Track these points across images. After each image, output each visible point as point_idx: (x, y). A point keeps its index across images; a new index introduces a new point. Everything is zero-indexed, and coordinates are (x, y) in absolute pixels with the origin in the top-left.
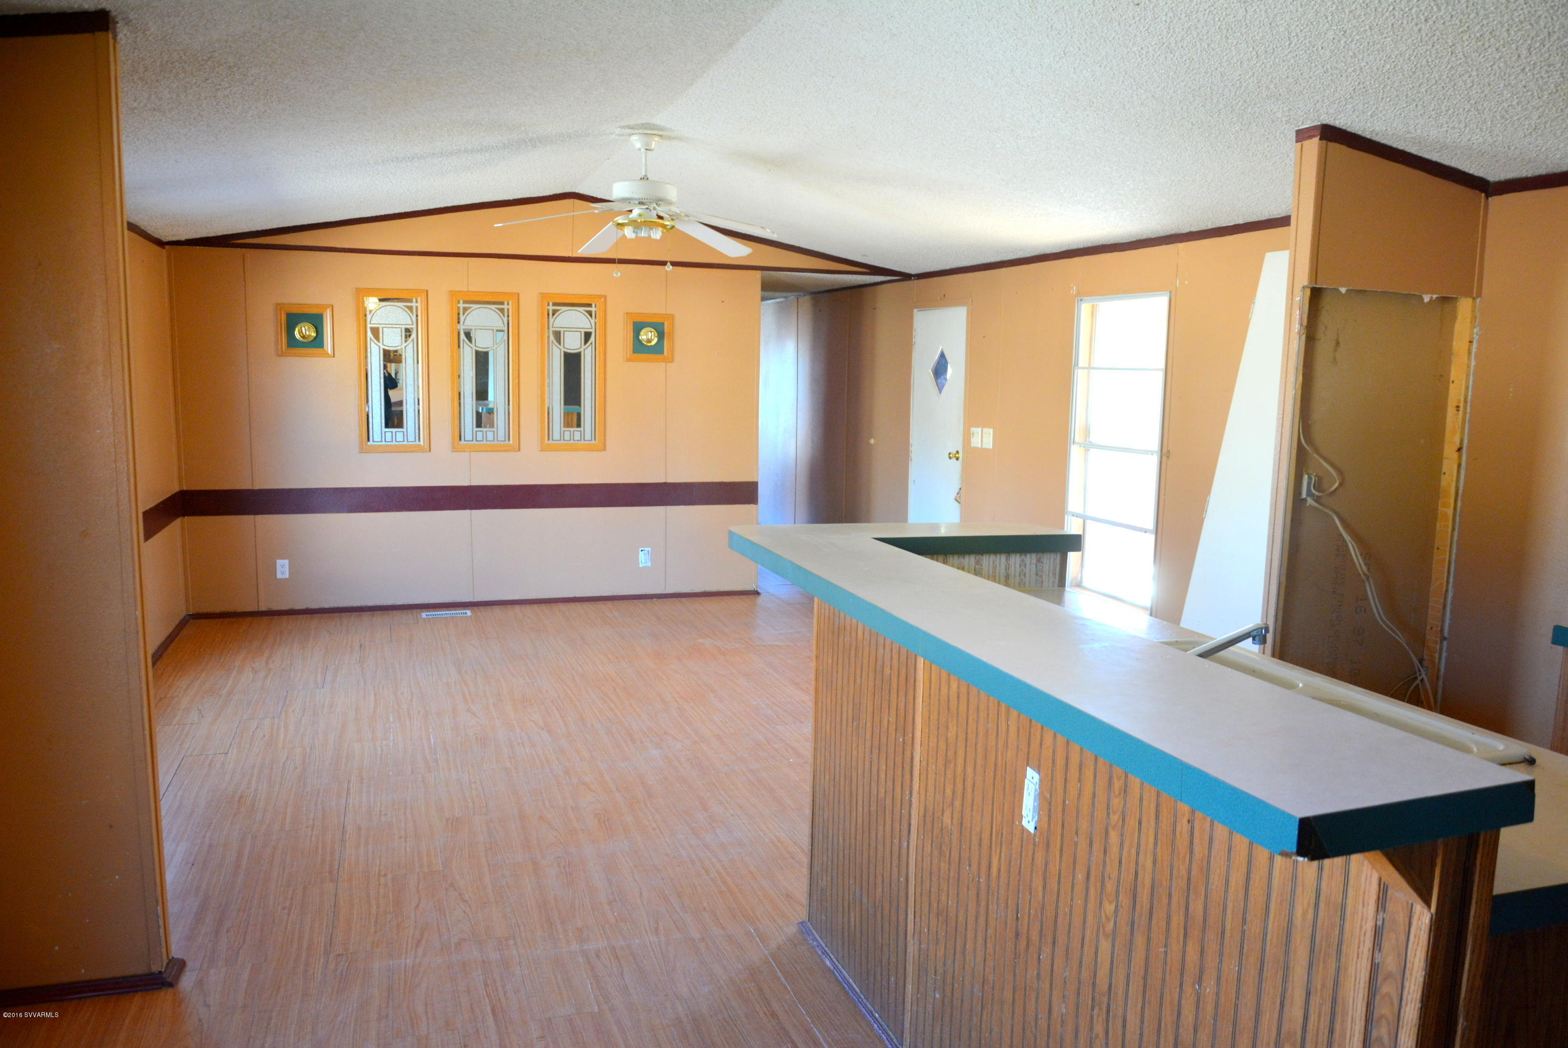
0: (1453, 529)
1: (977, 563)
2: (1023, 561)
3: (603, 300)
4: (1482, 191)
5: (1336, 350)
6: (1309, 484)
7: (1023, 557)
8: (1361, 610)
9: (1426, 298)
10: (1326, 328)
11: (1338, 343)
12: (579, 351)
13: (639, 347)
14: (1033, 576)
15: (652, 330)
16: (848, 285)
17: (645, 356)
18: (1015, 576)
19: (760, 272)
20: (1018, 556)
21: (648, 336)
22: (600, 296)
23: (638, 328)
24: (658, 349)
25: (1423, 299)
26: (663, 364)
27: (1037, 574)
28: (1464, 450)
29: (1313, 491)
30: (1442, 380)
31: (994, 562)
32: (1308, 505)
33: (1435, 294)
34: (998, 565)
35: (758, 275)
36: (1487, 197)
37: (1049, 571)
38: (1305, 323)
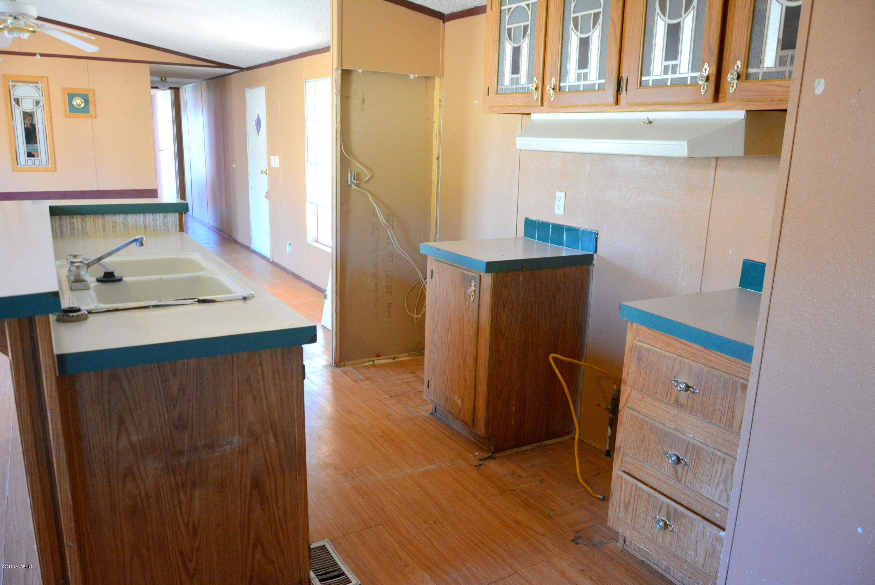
0: (437, 200)
1: (125, 219)
2: (154, 218)
3: (45, 79)
4: (440, 19)
5: (363, 104)
6: (351, 177)
7: (154, 215)
8: (390, 244)
9: (412, 77)
10: (356, 92)
11: (364, 100)
12: (33, 110)
13: (73, 109)
14: (162, 226)
15: (80, 98)
16: (220, 75)
17: (77, 114)
18: (150, 226)
19: (148, 65)
20: (151, 215)
21: (77, 102)
22: (44, 77)
23: (71, 97)
24: (85, 110)
25: (410, 77)
26: (90, 120)
27: (164, 225)
28: (440, 159)
29: (353, 180)
30: (429, 121)
31: (135, 219)
32: (353, 188)
33: (417, 74)
34: (138, 220)
35: (147, 66)
36: (444, 22)
37: (172, 223)
38: (339, 88)
